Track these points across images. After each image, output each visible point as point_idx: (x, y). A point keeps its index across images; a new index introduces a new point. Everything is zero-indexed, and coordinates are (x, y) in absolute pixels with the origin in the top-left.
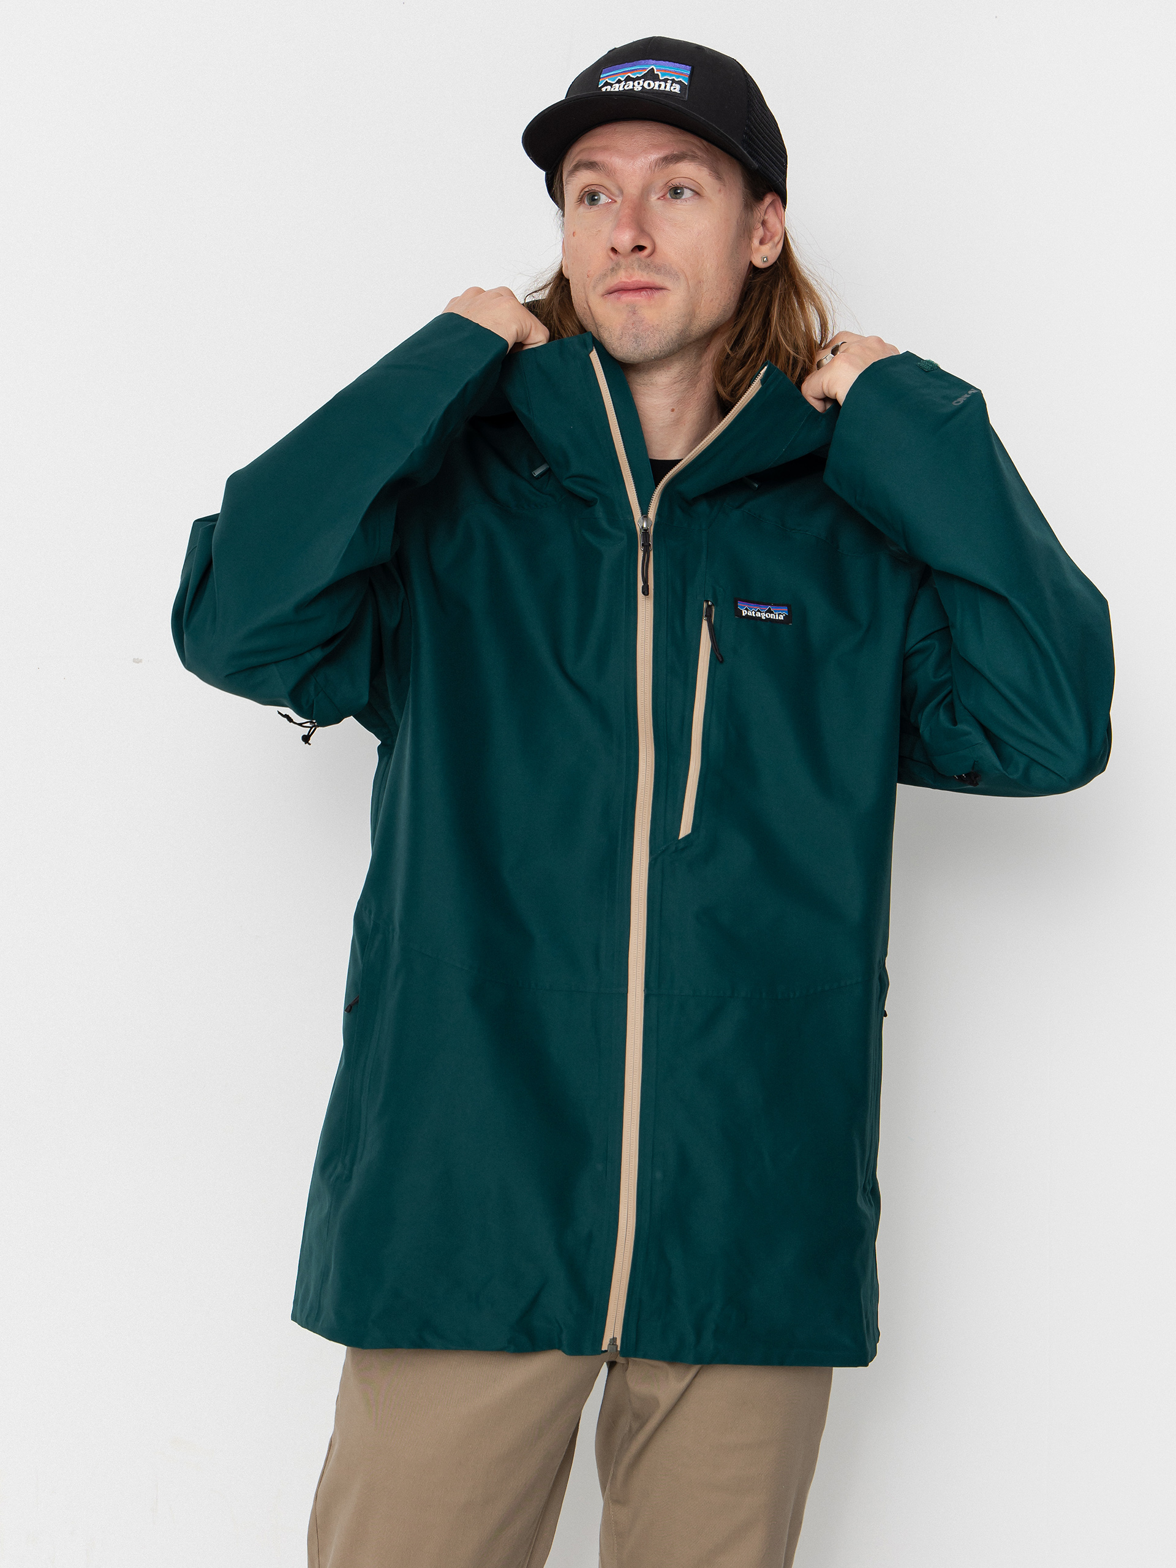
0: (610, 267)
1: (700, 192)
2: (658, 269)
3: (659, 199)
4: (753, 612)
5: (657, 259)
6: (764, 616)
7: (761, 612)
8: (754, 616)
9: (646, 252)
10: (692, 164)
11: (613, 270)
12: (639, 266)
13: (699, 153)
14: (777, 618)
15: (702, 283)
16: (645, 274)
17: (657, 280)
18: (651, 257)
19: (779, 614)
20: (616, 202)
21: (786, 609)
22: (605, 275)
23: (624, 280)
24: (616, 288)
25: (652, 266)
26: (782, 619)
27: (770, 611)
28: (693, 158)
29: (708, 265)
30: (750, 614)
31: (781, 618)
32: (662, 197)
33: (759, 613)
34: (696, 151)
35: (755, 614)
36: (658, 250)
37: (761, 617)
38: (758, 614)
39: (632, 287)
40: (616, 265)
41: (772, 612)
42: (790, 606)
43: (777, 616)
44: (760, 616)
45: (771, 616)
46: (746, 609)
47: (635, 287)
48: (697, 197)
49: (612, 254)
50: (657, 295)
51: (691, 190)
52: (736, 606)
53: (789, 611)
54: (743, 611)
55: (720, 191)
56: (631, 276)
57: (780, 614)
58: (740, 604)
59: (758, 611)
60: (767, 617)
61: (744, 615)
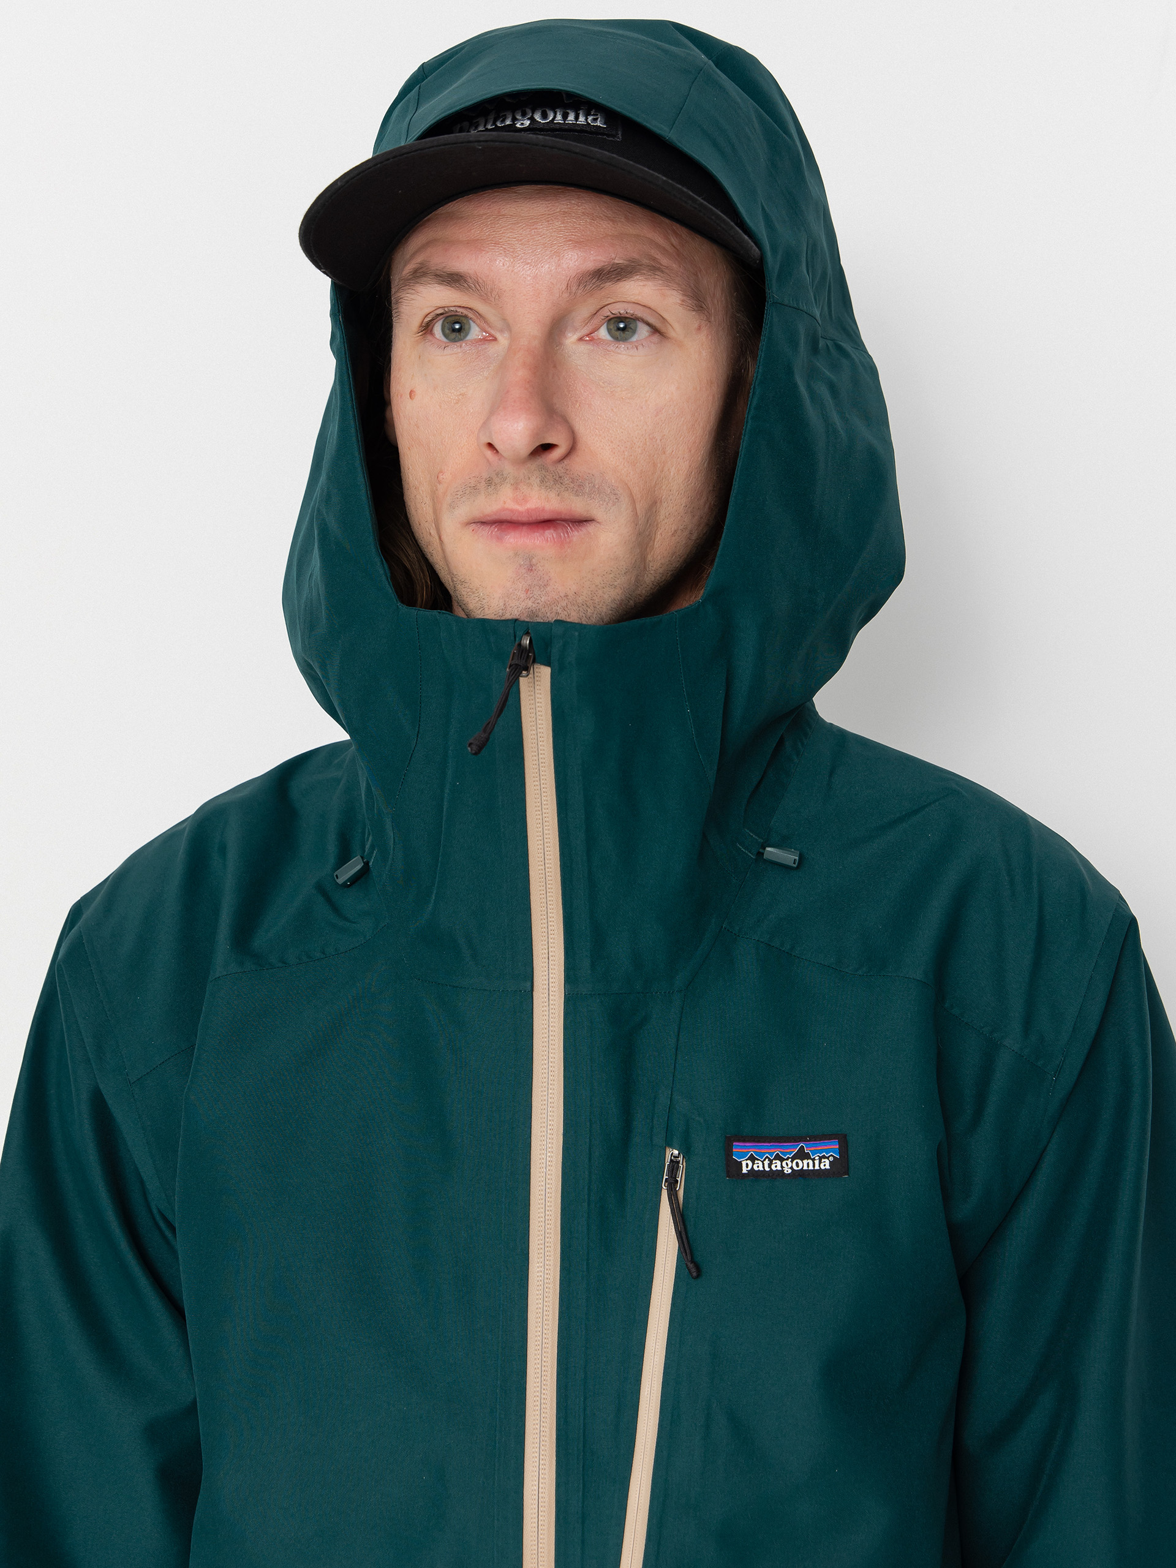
0: (485, 475)
1: (663, 330)
2: (578, 486)
3: (581, 339)
4: (767, 1162)
5: (578, 465)
6: (788, 1167)
7: (782, 1160)
8: (767, 1169)
9: (556, 454)
10: (650, 283)
11: (489, 482)
12: (542, 481)
13: (665, 261)
14: (817, 1167)
15: (658, 504)
16: (552, 495)
17: (577, 506)
18: (566, 462)
19: (820, 1159)
20: (495, 339)
21: (834, 1145)
22: (475, 488)
23: (511, 505)
24: (495, 517)
25: (566, 480)
26: (828, 1167)
27: (802, 1155)
28: (654, 269)
29: (673, 470)
30: (758, 1166)
31: (826, 1165)
32: (587, 335)
33: (779, 1163)
34: (659, 256)
35: (770, 1165)
36: (581, 446)
37: (783, 1171)
38: (777, 1166)
39: (525, 519)
40: (497, 474)
41: (807, 1157)
42: (845, 1136)
43: (817, 1162)
44: (779, 1168)
45: (805, 1165)
46: (753, 1159)
47: (533, 518)
48: (656, 338)
49: (489, 453)
50: (577, 535)
51: (648, 324)
52: (729, 1153)
53: (844, 1149)
54: (744, 1164)
55: (699, 328)
56: (525, 500)
57: (824, 1157)
58: (737, 1148)
59: (778, 1157)
60: (795, 1168)
61: (745, 1171)
